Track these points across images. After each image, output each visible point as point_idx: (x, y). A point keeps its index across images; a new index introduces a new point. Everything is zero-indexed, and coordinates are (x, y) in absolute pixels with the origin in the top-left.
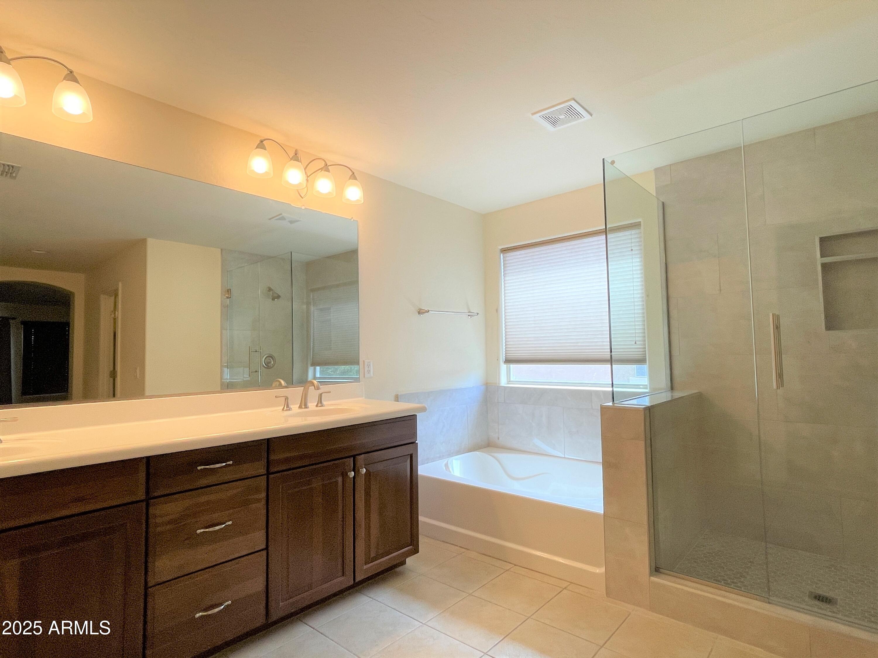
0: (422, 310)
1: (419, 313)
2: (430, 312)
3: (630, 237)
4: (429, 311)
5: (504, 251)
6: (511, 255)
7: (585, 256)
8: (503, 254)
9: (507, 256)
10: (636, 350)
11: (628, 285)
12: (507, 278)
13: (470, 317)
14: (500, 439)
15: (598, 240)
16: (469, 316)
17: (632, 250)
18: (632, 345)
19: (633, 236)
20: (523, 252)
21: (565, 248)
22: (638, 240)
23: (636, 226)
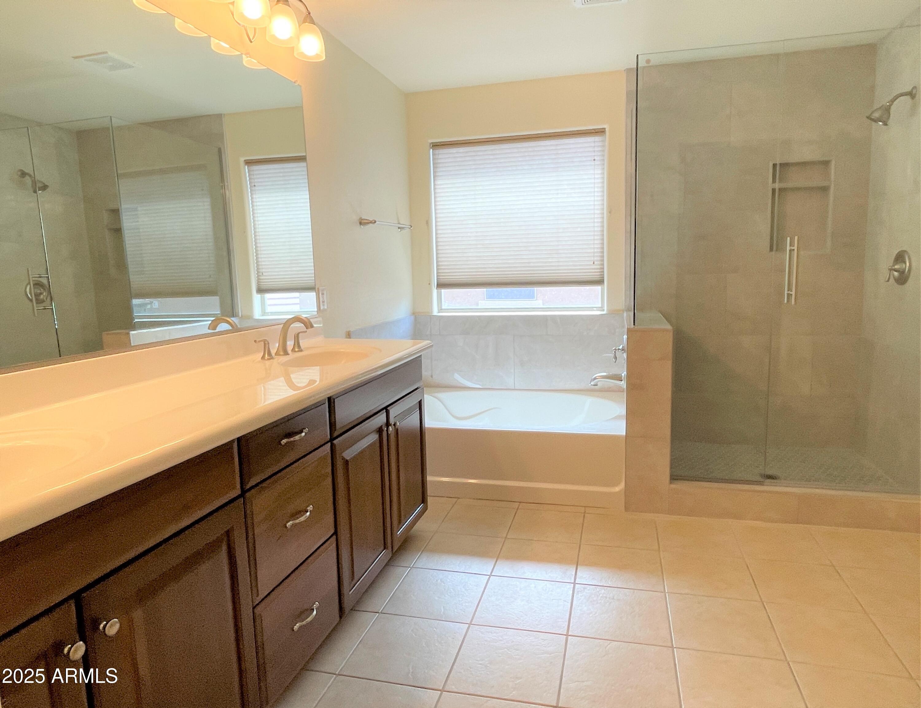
0: (364, 219)
1: (361, 223)
2: (377, 222)
3: (593, 145)
4: (375, 222)
5: (436, 146)
6: (444, 153)
7: (541, 162)
8: (433, 150)
9: (440, 153)
10: (593, 271)
11: (588, 199)
12: (438, 182)
13: (399, 230)
14: (434, 377)
15: (557, 145)
16: (399, 228)
17: (594, 160)
18: (590, 265)
19: (596, 144)
20: (462, 150)
21: (516, 150)
22: (600, 149)
23: (601, 132)
